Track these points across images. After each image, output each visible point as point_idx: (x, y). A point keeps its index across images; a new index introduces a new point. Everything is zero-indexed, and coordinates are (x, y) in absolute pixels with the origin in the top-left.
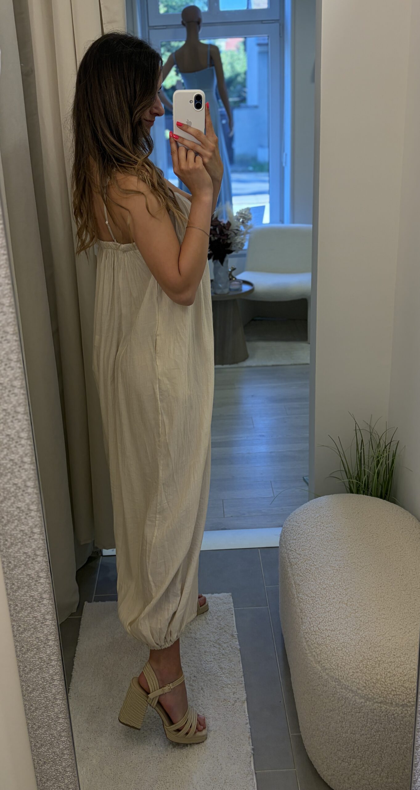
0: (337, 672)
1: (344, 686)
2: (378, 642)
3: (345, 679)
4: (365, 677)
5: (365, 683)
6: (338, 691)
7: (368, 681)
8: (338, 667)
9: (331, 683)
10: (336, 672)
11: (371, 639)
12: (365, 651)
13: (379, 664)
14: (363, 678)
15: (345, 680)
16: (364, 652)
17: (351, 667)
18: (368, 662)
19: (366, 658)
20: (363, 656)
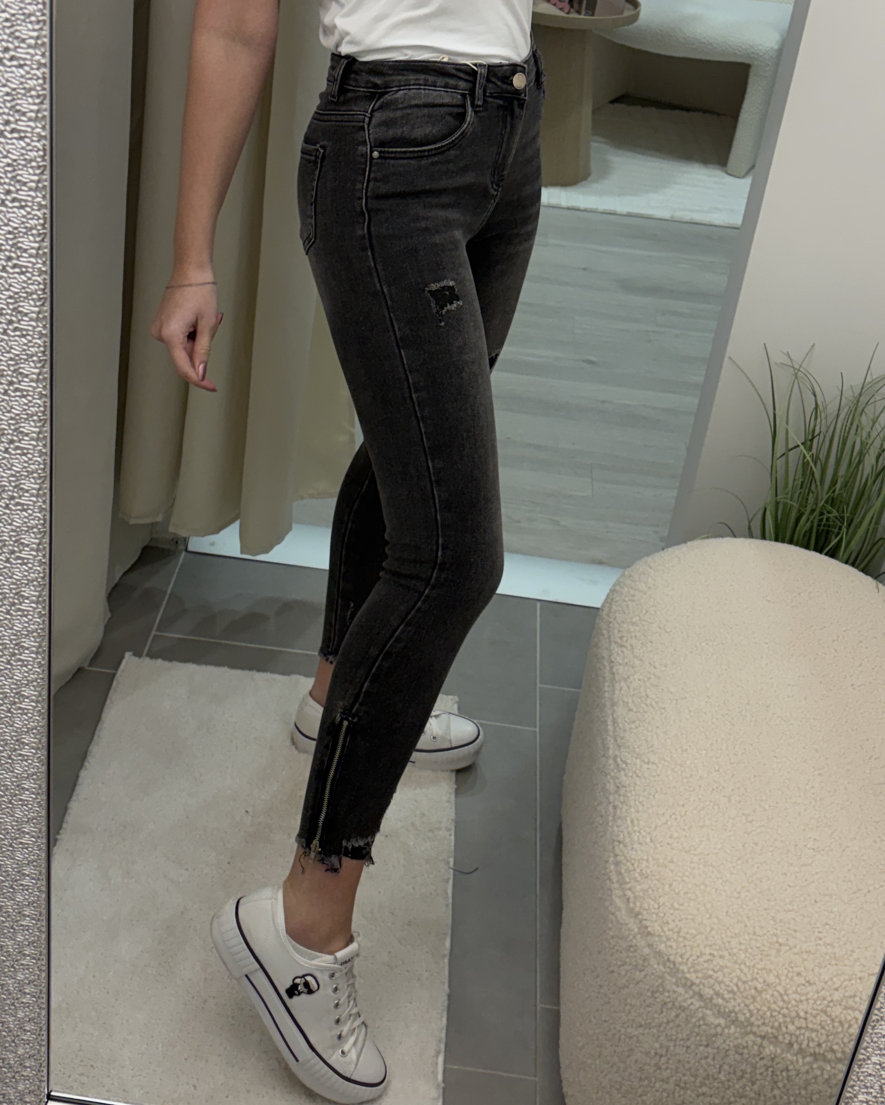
0: (674, 947)
1: (683, 980)
2: (788, 900)
3: (689, 965)
4: (738, 971)
5: (737, 986)
6: (668, 987)
7: (744, 982)
8: (679, 936)
9: (655, 965)
10: (671, 946)
11: (772, 891)
12: (750, 914)
13: (778, 952)
14: (734, 974)
15: (689, 968)
16: (748, 917)
17: (710, 942)
18: (754, 942)
19: (751, 930)
20: (743, 925)
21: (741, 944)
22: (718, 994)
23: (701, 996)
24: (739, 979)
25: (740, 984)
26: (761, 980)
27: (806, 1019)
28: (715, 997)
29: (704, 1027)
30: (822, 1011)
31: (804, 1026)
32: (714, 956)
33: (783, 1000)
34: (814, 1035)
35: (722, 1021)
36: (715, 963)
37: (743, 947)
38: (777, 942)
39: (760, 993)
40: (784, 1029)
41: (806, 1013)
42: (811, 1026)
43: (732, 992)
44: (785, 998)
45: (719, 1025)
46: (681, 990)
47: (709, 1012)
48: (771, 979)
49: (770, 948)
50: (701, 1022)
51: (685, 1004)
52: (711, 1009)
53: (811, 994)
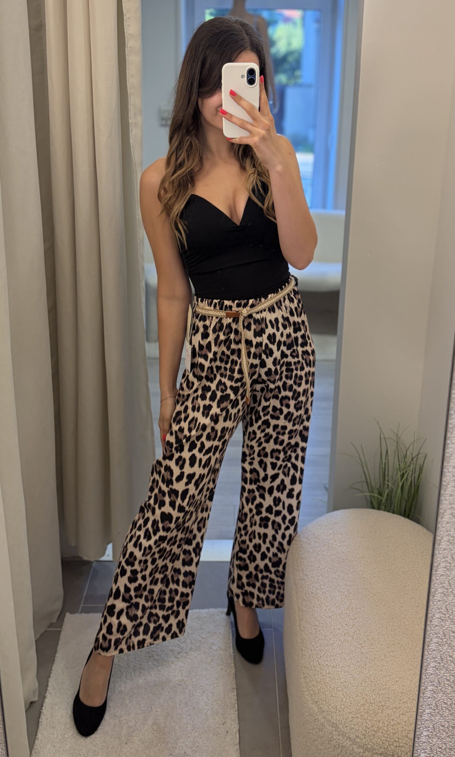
0: (335, 716)
1: (341, 732)
2: (384, 684)
3: (343, 724)
4: (365, 723)
5: (365, 731)
6: (335, 737)
7: (368, 729)
8: (336, 710)
9: (328, 727)
10: (333, 716)
11: (376, 680)
12: (368, 693)
13: (382, 710)
14: (363, 725)
15: (343, 726)
16: (367, 695)
17: (351, 711)
18: (371, 707)
19: (369, 701)
20: (365, 699)
21: (365, 709)
22: (357, 737)
23: (350, 739)
24: (366, 727)
25: (366, 729)
26: (376, 726)
27: (398, 742)
28: (356, 739)
29: (354, 754)
30: (405, 736)
31: (398, 745)
32: (353, 718)
33: (387, 734)
34: (403, 749)
35: (361, 750)
36: (354, 721)
37: (366, 711)
38: (382, 705)
39: (376, 732)
40: (390, 749)
41: (399, 738)
42: (401, 744)
43: (363, 735)
44: (388, 732)
45: (360, 752)
46: (341, 738)
47: (355, 746)
48: (381, 725)
49: (378, 709)
50: (352, 752)
51: (344, 744)
52: (356, 745)
53: (400, 729)
